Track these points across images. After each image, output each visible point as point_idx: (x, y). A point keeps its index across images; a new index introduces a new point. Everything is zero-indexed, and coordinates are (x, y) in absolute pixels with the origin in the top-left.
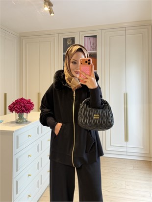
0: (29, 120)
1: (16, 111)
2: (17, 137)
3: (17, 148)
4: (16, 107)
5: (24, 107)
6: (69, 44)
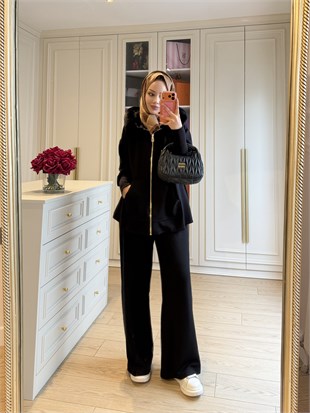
4: (47, 162)
5: (61, 162)
6: (137, 55)
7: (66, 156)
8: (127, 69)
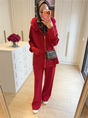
0: (19, 45)
1: (12, 41)
2: (14, 54)
3: (15, 59)
4: (11, 39)
5: (15, 39)
7: (17, 37)
8: (35, 6)
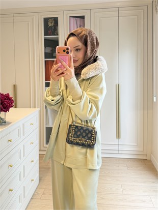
0: (7, 119)
6: (51, 26)
7: (5, 99)
8: (45, 35)
